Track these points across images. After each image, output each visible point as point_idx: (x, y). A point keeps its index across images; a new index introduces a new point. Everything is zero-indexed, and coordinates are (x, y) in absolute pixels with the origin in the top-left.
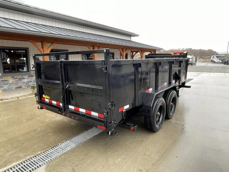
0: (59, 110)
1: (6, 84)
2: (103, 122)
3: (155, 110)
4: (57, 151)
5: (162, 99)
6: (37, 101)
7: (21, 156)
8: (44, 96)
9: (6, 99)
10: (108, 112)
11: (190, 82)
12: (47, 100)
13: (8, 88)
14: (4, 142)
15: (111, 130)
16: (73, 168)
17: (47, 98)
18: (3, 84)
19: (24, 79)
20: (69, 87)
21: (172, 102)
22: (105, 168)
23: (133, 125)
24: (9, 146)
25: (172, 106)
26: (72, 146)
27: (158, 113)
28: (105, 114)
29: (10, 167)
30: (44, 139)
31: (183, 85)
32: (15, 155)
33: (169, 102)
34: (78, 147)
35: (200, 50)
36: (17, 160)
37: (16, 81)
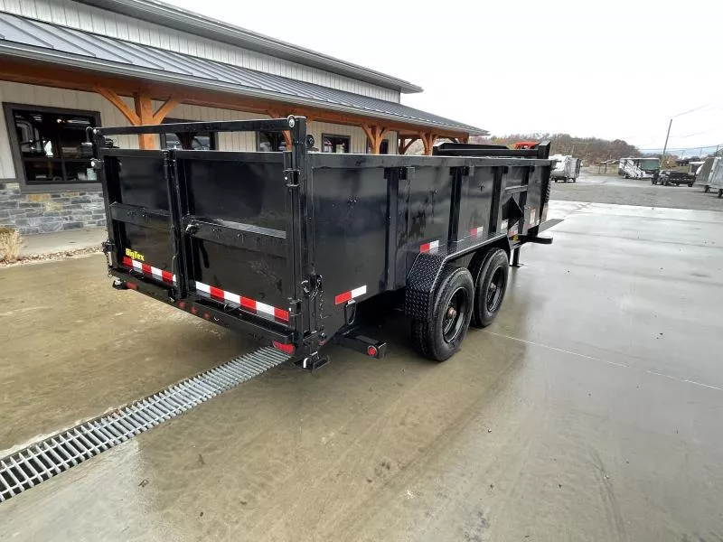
0: (170, 295)
1: (36, 215)
2: (287, 332)
3: (441, 303)
4: (160, 406)
5: (464, 273)
6: (110, 267)
7: (57, 417)
8: (128, 252)
9: (34, 258)
10: (299, 305)
11: (552, 228)
12: (138, 265)
13: (43, 227)
14: (13, 378)
15: (308, 355)
16: (200, 456)
17: (136, 260)
18: (25, 214)
19: (89, 202)
20: (195, 229)
21: (495, 281)
22: (288, 458)
23: (377, 342)
24: (28, 390)
25: (494, 293)
26: (205, 395)
27: (452, 311)
28: (290, 309)
29: (22, 447)
30: (129, 373)
31: (532, 236)
32: (42, 416)
33: (486, 281)
34: (221, 397)
35: (593, 140)
36: (44, 431)
37: (64, 208)
